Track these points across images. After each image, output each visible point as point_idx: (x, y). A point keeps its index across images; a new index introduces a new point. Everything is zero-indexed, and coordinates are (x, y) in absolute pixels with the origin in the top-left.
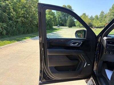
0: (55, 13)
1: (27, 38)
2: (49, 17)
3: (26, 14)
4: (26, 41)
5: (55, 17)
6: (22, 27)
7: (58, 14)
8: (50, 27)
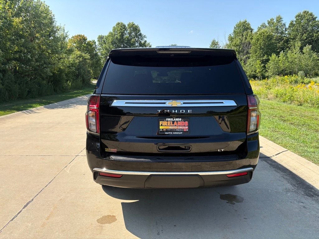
0: (97, 43)
1: (34, 105)
2: (80, 57)
3: (24, 53)
4: (35, 110)
5: (96, 54)
6: (15, 82)
7: (104, 45)
8: (84, 81)
